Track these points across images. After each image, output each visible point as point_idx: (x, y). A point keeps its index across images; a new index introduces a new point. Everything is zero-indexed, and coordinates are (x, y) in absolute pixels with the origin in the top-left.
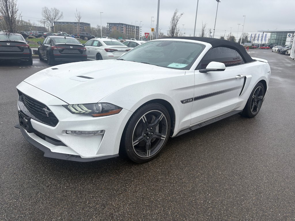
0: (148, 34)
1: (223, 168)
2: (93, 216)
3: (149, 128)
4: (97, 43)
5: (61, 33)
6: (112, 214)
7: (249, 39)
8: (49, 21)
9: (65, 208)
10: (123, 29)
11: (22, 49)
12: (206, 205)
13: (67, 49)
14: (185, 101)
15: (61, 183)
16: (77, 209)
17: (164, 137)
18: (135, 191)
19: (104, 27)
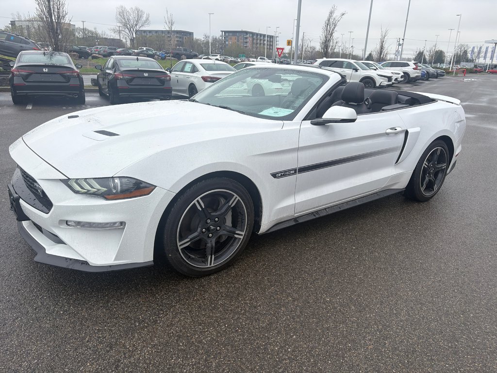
0: (283, 49)
1: (336, 291)
2: (87, 362)
3: (212, 219)
4: (191, 66)
5: (145, 49)
6: (119, 361)
7: (469, 55)
8: (128, 29)
9: (48, 347)
10: (248, 40)
11: (68, 78)
12: (281, 355)
13: (139, 77)
14: (280, 175)
15: (57, 304)
16: (67, 349)
17: (241, 235)
18: (171, 324)
19: (216, 38)
